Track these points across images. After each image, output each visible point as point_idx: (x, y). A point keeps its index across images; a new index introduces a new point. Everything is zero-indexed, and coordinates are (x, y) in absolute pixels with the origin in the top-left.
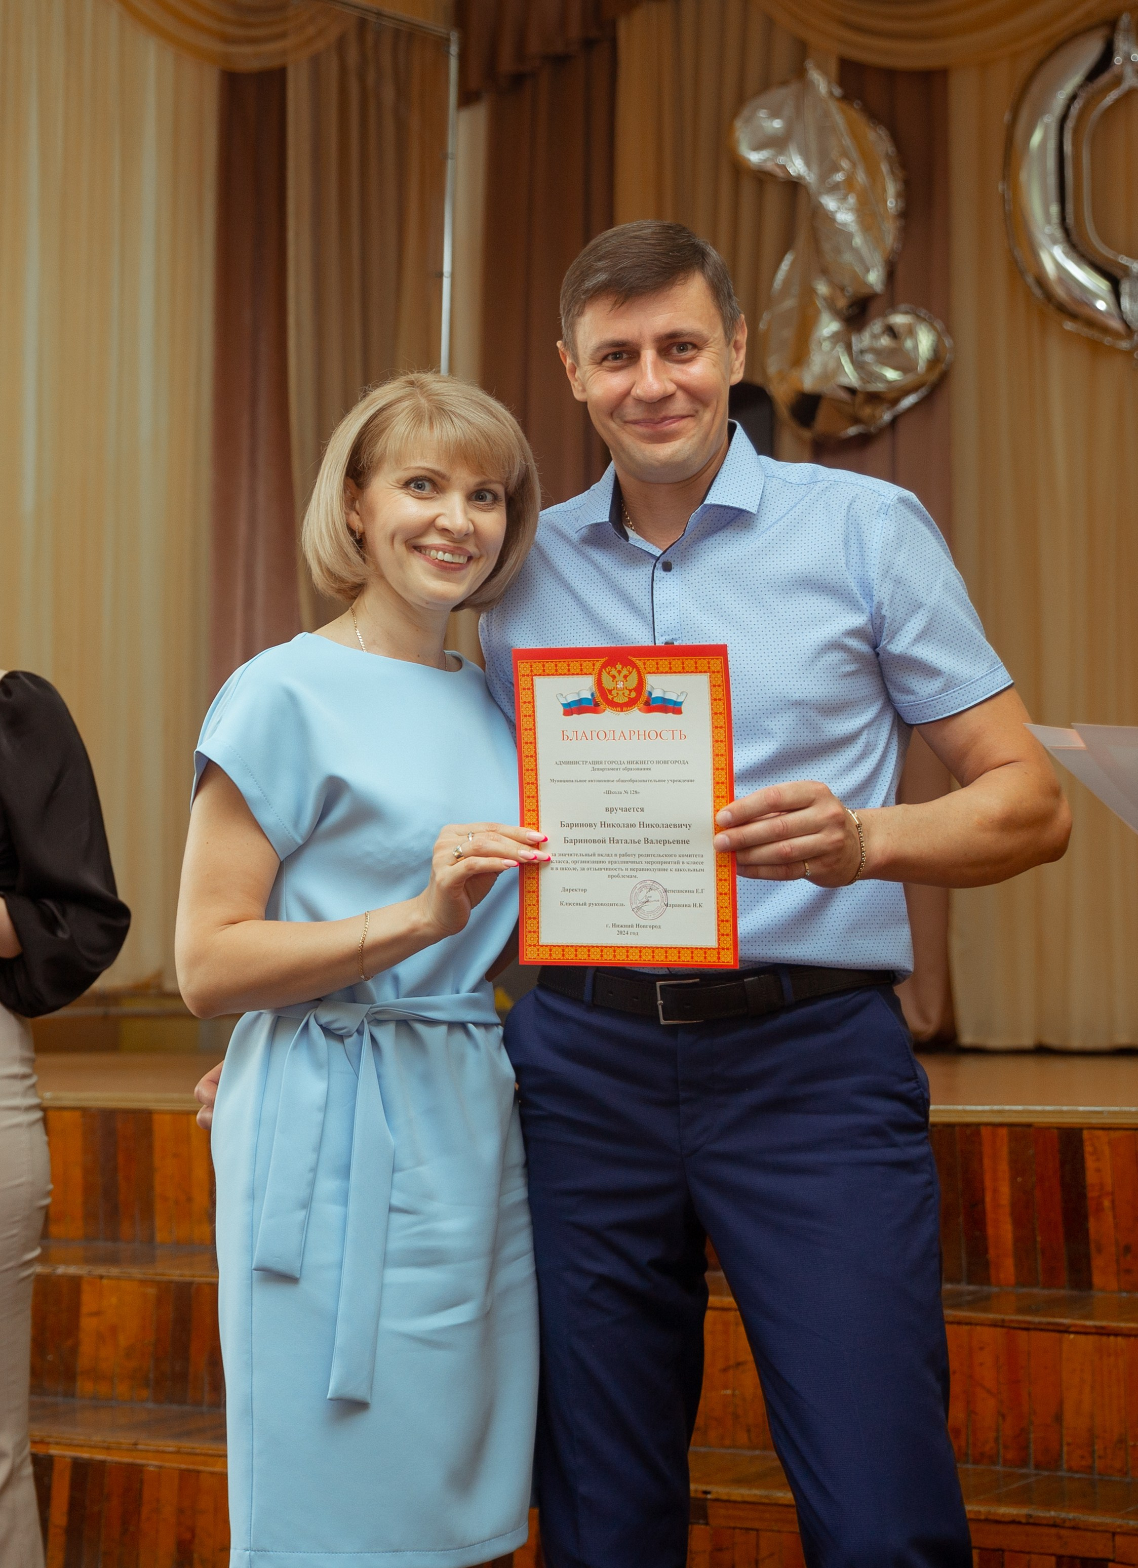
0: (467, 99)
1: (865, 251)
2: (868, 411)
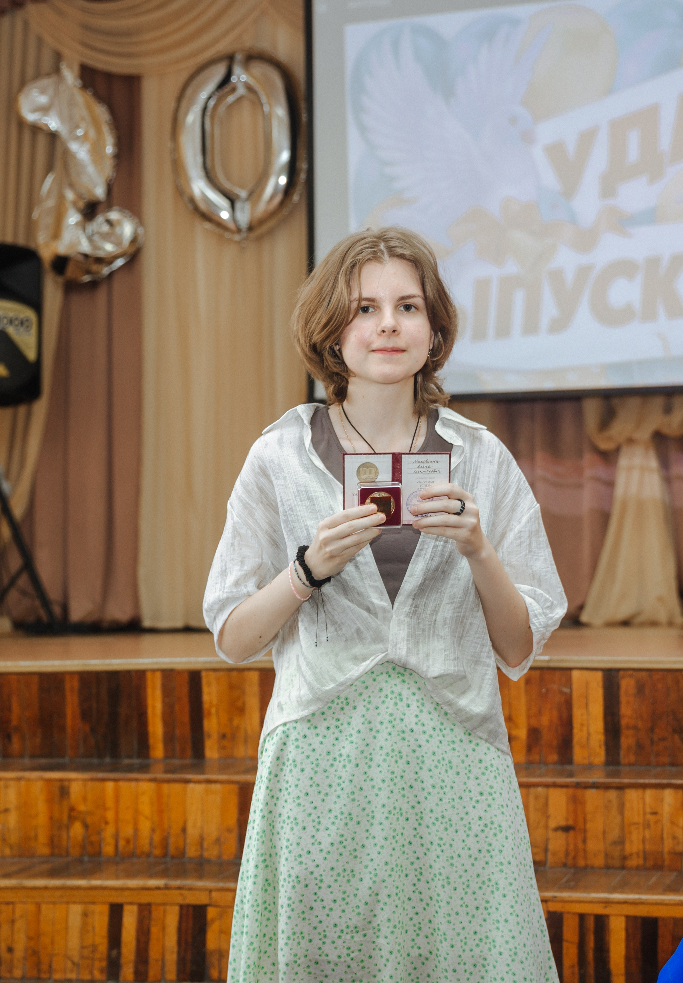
1: (95, 176)
2: (95, 268)
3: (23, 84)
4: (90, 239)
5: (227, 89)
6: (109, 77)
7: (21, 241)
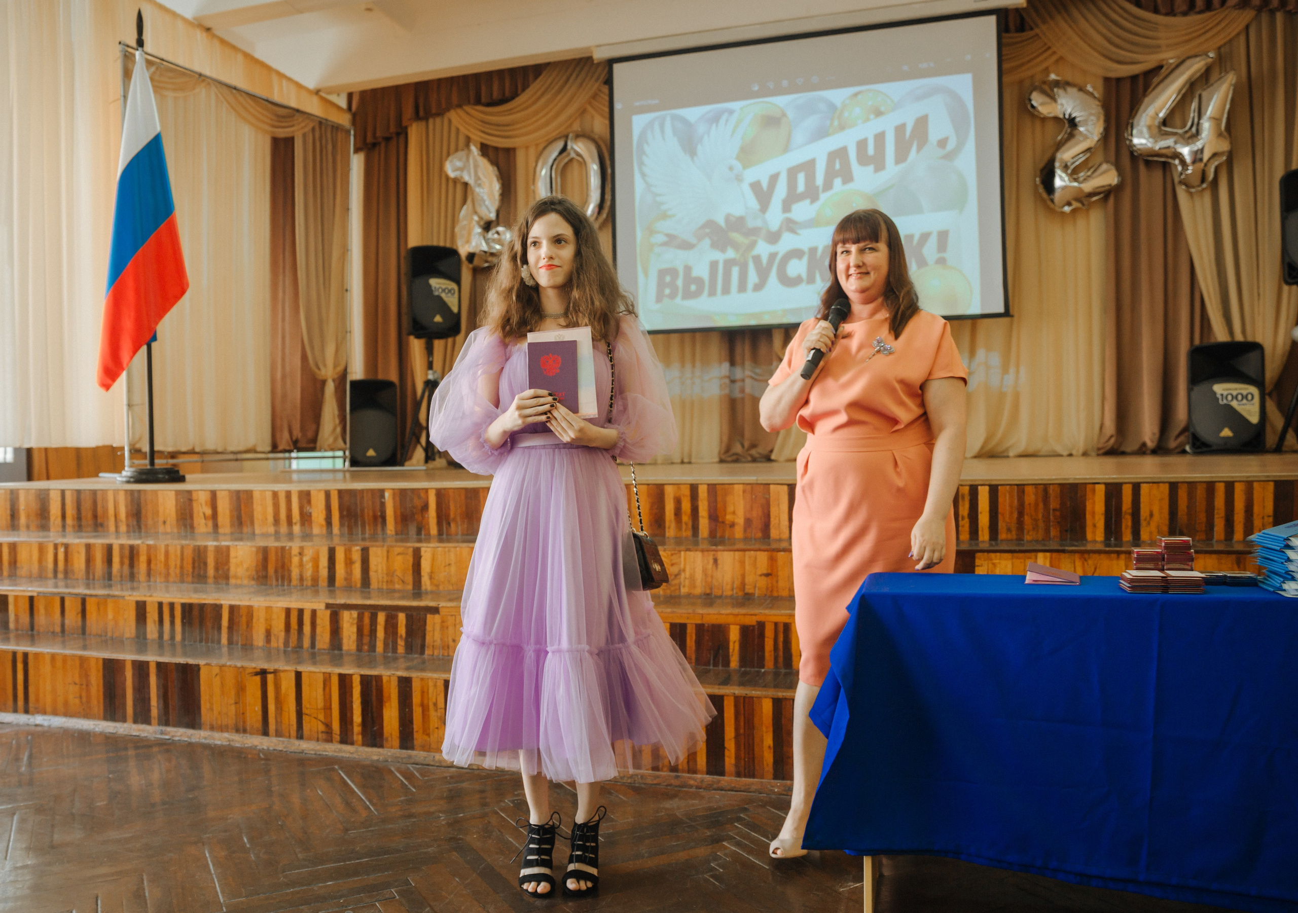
0: (357, 151)
1: (489, 206)
2: (490, 259)
3: (448, 155)
4: (487, 241)
5: (564, 154)
6: (496, 149)
7: (448, 245)
